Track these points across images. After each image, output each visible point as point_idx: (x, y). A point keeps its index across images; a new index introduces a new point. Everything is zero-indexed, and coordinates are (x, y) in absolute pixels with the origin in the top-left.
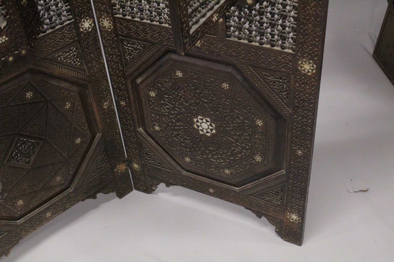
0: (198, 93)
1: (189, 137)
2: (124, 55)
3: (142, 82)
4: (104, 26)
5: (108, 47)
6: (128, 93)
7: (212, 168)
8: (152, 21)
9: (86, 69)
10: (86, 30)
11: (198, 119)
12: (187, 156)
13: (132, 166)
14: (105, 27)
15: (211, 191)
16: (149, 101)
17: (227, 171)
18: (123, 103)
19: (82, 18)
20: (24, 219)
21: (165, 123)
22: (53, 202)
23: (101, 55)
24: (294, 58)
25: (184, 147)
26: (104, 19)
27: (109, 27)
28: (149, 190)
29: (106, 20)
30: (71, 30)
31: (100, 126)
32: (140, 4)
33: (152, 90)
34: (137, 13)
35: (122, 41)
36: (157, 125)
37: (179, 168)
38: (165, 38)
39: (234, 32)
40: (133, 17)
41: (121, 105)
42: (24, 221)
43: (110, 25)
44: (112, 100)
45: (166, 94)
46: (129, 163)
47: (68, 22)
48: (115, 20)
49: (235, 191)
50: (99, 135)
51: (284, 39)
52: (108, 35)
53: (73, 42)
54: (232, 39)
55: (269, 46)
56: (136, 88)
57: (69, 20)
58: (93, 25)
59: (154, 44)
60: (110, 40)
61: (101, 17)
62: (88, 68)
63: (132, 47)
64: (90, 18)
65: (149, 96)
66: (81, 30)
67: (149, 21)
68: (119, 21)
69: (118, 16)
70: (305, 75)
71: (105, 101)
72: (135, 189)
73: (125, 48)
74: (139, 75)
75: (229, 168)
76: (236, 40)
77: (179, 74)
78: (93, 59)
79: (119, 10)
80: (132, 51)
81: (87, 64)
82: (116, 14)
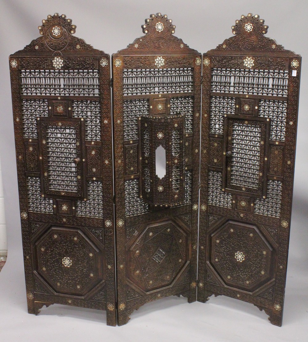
0: (239, 239)
1: (231, 263)
2: (208, 222)
3: (214, 236)
6: (206, 242)
7: (240, 281)
8: (224, 206)
9: (191, 227)
10: (195, 209)
11: (237, 253)
12: (229, 275)
13: (199, 285)
14: (202, 210)
15: (238, 296)
16: (216, 245)
17: (248, 282)
18: (202, 247)
19: (194, 204)
21: (221, 257)
22: (163, 289)
23: (198, 222)
24: (280, 220)
25: (228, 270)
27: (204, 209)
28: (204, 300)
29: (204, 206)
30: (190, 208)
31: (190, 257)
33: (218, 239)
34: (218, 203)
35: (209, 215)
36: (217, 258)
37: (223, 283)
39: (257, 210)
40: (216, 205)
42: (149, 293)
44: (197, 245)
45: (224, 241)
46: (198, 283)
47: (189, 204)
48: (208, 206)
49: (250, 295)
50: (188, 262)
51: (276, 212)
52: (203, 213)
53: (189, 213)
54: (256, 213)
55: (270, 216)
56: (211, 239)
58: (198, 208)
59: (223, 216)
60: (203, 215)
61: (202, 205)
63: (213, 218)
64: (197, 204)
65: (216, 242)
66: (193, 209)
67: (222, 207)
68: (210, 207)
70: (284, 228)
72: (198, 301)
73: (209, 219)
74: (213, 233)
75: (248, 280)
76: (258, 214)
77: (232, 230)
78: (194, 223)
80: (212, 220)
81: (192, 225)
82: (209, 203)
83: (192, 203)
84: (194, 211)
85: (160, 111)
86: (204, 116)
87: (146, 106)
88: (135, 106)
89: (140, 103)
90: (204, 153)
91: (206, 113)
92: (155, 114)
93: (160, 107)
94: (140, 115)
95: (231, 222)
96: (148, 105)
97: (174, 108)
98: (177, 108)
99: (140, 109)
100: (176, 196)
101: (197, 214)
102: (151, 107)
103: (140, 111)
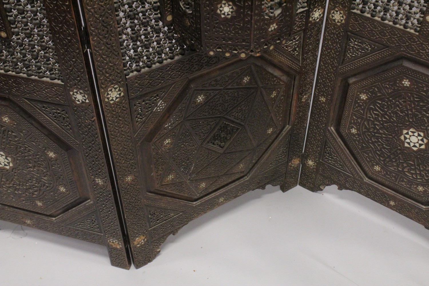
0: (421, 105)
1: (388, 146)
2: (346, 52)
3: (355, 83)
4: (334, 18)
5: (328, 40)
6: (333, 90)
7: (403, 181)
8: (395, 23)
9: (301, 60)
10: (314, 20)
11: (408, 132)
12: (377, 164)
13: (306, 162)
14: (334, 20)
15: (392, 203)
16: (356, 102)
17: (420, 188)
18: (323, 99)
19: (315, 7)
20: (200, 202)
21: (366, 128)
22: (229, 188)
23: (318, 47)
25: (379, 155)
26: (337, 11)
27: (340, 21)
28: (315, 188)
29: (338, 13)
30: (302, 19)
31: (292, 118)
32: (388, 3)
33: (364, 93)
34: (380, 12)
35: (349, 37)
36: (354, 128)
37: (362, 174)
38: (405, 43)
40: (373, 16)
41: (320, 101)
42: (200, 203)
43: (342, 18)
44: (311, 94)
45: (380, 100)
46: (304, 158)
47: (302, 10)
48: (349, 15)
49: (420, 209)
50: (288, 127)
52: (335, 28)
53: (299, 31)
56: (346, 87)
57: (303, 8)
58: (322, 15)
60: (334, 34)
61: (334, 9)
62: (303, 59)
63: (359, 46)
64: (322, 8)
65: (358, 98)
66: (311, 19)
67: (391, 23)
68: (355, 18)
69: (355, 11)
71: (305, 94)
72: (299, 185)
73: (350, 46)
74: (354, 75)
75: (423, 185)
77: (406, 83)
78: (310, 51)
79: (358, 5)
80: (358, 50)
81: (303, 55)
82: (354, 9)
83: (309, 6)
84: (312, 24)
95: (407, 64)
100: (273, 27)
101: (319, 31)
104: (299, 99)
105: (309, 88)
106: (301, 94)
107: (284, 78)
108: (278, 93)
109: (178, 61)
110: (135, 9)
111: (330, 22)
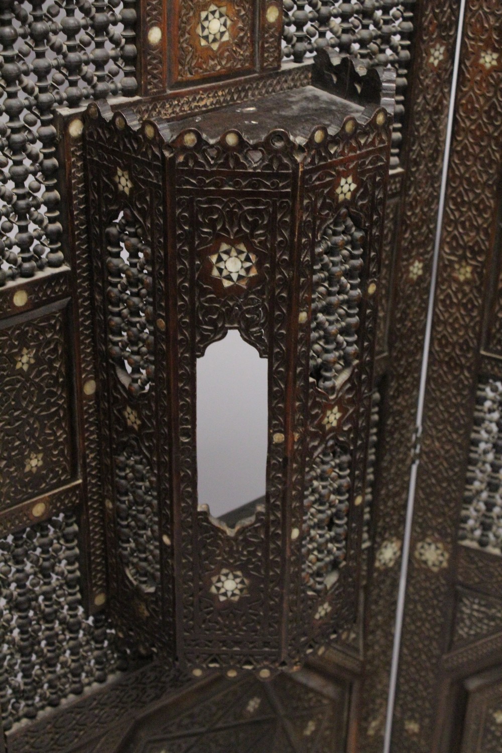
2: (455, 625)
3: (480, 689)
4: (423, 558)
5: (415, 602)
6: (434, 707)
9: (361, 648)
10: (385, 564)
14: (425, 562)
16: (487, 730)
18: (411, 726)
19: (384, 540)
26: (429, 544)
27: (437, 563)
29: (433, 547)
35: (459, 595)
41: (407, 731)
43: (441, 558)
44: (387, 716)
48: (456, 551)
52: (427, 579)
56: (462, 698)
58: (398, 554)
60: (426, 589)
61: (423, 540)
62: (366, 645)
63: (482, 612)
64: (398, 538)
65: (491, 721)
66: (377, 564)
68: (469, 556)
69: (466, 543)
71: (375, 719)
73: (462, 612)
74: (477, 673)
78: (378, 627)
79: (473, 530)
80: (480, 620)
81: (365, 637)
82: (464, 538)
83: (373, 538)
84: (380, 573)
85: (214, 56)
86: (475, 64)
87: (118, 30)
88: (40, 38)
89: (70, 13)
90: (456, 280)
91: (489, 45)
92: (180, 84)
93: (215, 25)
94: (73, 102)
96: (128, 24)
97: (300, 25)
98: (324, 21)
99: (73, 56)
100: (324, 609)
101: (395, 585)
102: (155, 35)
103: (74, 68)
104: (362, 731)
105: (381, 705)
106: (366, 719)
107: (330, 690)
108: (319, 723)
109: (115, 686)
110: (30, 590)
111: (417, 567)
